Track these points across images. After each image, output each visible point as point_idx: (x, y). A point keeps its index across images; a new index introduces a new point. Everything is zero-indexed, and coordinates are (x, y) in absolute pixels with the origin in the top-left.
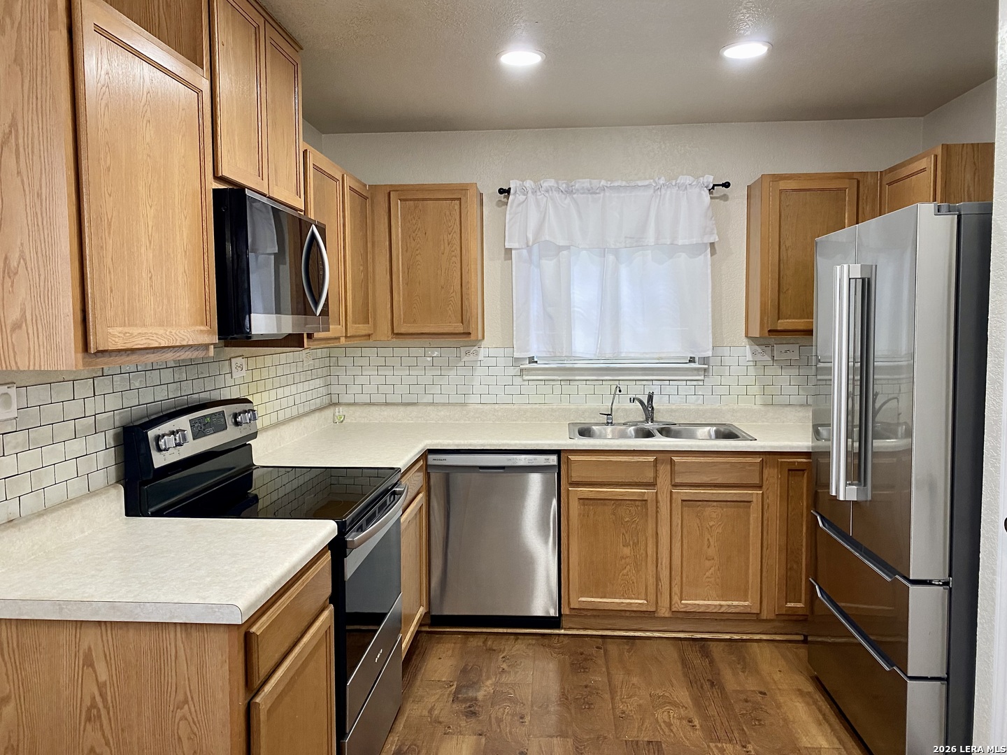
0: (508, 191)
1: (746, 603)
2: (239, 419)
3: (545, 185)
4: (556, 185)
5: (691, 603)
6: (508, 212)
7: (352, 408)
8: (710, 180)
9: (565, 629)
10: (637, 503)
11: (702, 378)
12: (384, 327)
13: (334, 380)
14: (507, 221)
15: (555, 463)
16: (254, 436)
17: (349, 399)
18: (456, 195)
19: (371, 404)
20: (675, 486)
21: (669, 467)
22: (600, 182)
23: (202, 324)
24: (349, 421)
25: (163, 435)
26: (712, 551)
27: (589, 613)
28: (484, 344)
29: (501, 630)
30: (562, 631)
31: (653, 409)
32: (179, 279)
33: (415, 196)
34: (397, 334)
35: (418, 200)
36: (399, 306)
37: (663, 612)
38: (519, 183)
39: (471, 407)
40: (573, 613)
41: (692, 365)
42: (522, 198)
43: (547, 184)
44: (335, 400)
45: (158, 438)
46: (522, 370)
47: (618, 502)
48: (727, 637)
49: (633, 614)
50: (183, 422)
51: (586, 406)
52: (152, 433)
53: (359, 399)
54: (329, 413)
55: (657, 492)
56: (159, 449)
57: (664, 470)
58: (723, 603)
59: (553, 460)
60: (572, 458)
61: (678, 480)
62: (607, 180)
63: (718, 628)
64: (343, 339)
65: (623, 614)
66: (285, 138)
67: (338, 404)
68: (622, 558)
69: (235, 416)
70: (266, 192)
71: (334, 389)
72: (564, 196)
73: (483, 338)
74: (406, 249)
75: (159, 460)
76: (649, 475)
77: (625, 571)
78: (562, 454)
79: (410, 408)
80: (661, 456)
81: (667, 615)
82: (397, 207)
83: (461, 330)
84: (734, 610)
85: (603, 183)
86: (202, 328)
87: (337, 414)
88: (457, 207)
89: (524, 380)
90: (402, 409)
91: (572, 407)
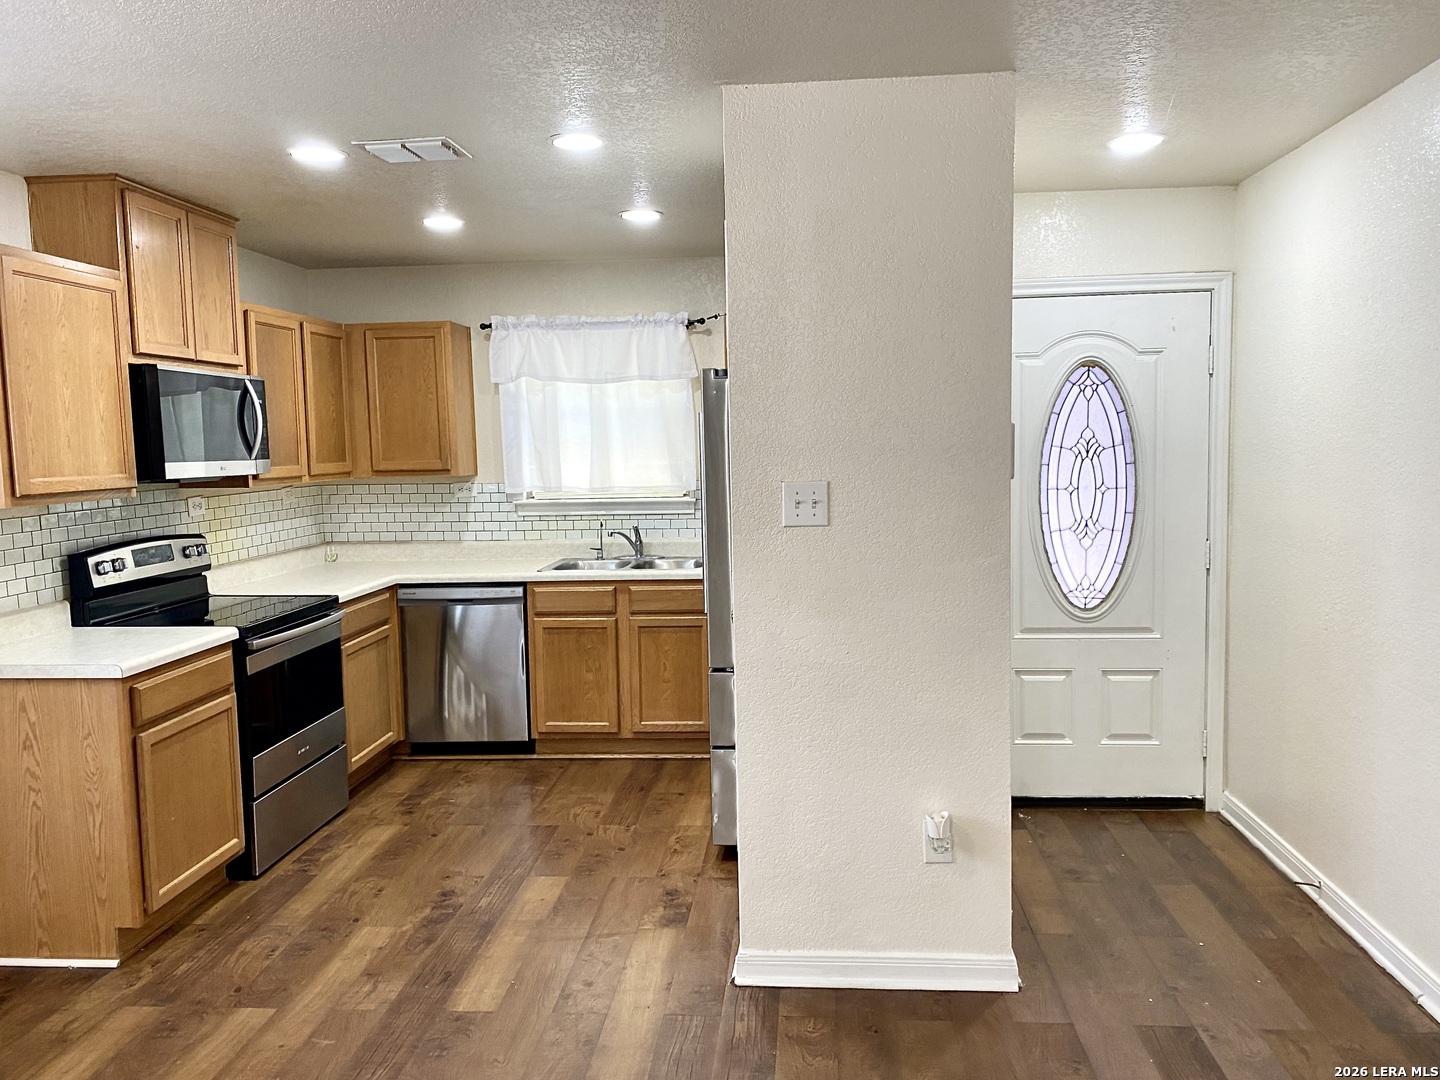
0: (490, 326)
1: (701, 723)
2: (187, 552)
3: (527, 320)
4: (537, 321)
5: (649, 724)
6: (490, 348)
7: (344, 547)
8: (685, 316)
9: (539, 754)
10: (599, 631)
11: (693, 511)
12: (364, 464)
13: (326, 518)
14: (490, 355)
15: (521, 594)
16: (208, 567)
17: (343, 537)
18: (428, 333)
19: (364, 542)
20: (633, 613)
21: (627, 596)
22: (580, 318)
23: (122, 473)
24: (342, 559)
25: (103, 562)
26: (667, 675)
27: (557, 737)
28: (478, 479)
29: (477, 757)
30: (535, 756)
31: (641, 542)
32: (97, 439)
33: (389, 334)
34: (377, 471)
35: (393, 338)
36: (378, 443)
37: (626, 734)
38: (499, 318)
39: (466, 543)
40: (543, 737)
41: (686, 499)
42: (504, 333)
43: (528, 319)
44: (329, 539)
45: (98, 564)
46: (516, 505)
47: (581, 630)
48: (690, 756)
49: (598, 737)
50: (125, 553)
51: (582, 541)
52: (92, 561)
53: (353, 537)
54: (320, 552)
55: (616, 620)
56: (99, 573)
57: (622, 599)
58: (679, 723)
59: (519, 591)
60: (537, 590)
61: (636, 608)
62: (587, 316)
63: (683, 749)
64: (306, 479)
65: (589, 737)
66: (218, 305)
67: (331, 543)
68: (585, 683)
69: (184, 549)
70: (193, 357)
71: (328, 528)
72: (545, 331)
73: (476, 474)
74: (382, 387)
75: (98, 582)
76: (608, 604)
77: (589, 696)
78: (528, 587)
79: (403, 546)
80: (618, 586)
81: (630, 736)
82: (373, 346)
83: (439, 466)
84: (689, 730)
85: (583, 319)
86: (121, 475)
87: (329, 553)
88: (431, 345)
89: (519, 516)
90: (394, 547)
91: (567, 542)
